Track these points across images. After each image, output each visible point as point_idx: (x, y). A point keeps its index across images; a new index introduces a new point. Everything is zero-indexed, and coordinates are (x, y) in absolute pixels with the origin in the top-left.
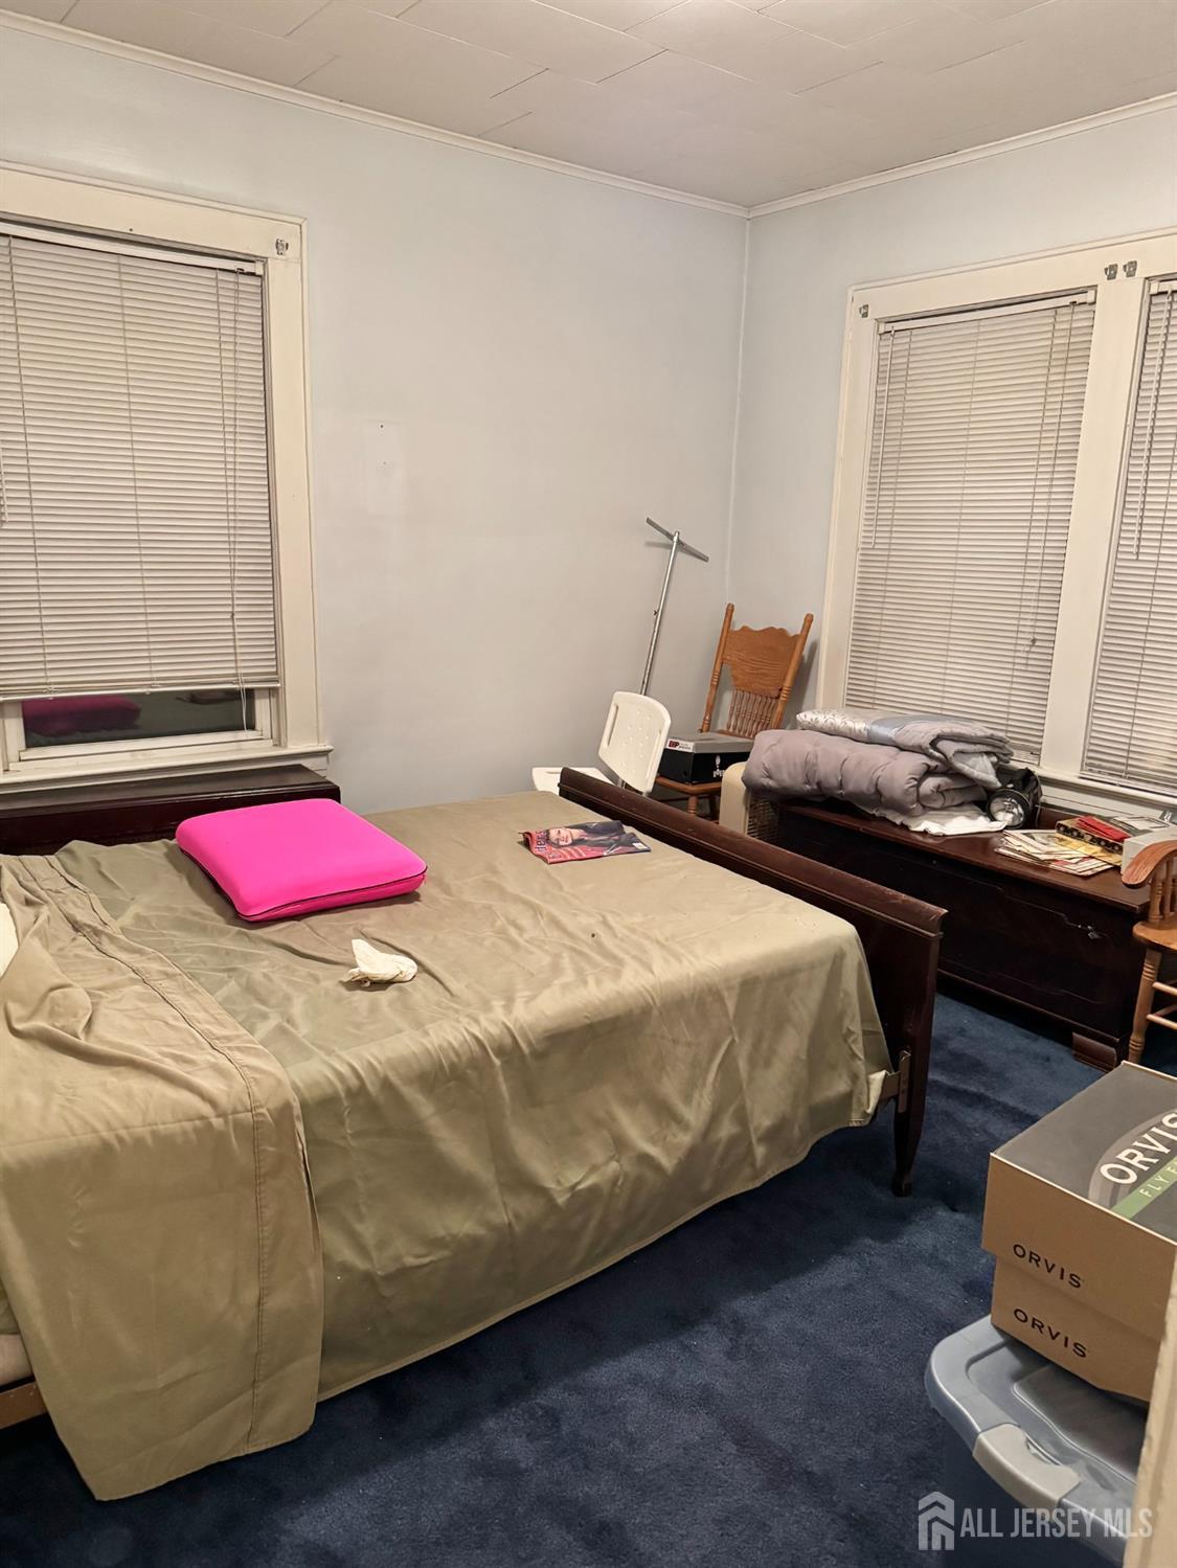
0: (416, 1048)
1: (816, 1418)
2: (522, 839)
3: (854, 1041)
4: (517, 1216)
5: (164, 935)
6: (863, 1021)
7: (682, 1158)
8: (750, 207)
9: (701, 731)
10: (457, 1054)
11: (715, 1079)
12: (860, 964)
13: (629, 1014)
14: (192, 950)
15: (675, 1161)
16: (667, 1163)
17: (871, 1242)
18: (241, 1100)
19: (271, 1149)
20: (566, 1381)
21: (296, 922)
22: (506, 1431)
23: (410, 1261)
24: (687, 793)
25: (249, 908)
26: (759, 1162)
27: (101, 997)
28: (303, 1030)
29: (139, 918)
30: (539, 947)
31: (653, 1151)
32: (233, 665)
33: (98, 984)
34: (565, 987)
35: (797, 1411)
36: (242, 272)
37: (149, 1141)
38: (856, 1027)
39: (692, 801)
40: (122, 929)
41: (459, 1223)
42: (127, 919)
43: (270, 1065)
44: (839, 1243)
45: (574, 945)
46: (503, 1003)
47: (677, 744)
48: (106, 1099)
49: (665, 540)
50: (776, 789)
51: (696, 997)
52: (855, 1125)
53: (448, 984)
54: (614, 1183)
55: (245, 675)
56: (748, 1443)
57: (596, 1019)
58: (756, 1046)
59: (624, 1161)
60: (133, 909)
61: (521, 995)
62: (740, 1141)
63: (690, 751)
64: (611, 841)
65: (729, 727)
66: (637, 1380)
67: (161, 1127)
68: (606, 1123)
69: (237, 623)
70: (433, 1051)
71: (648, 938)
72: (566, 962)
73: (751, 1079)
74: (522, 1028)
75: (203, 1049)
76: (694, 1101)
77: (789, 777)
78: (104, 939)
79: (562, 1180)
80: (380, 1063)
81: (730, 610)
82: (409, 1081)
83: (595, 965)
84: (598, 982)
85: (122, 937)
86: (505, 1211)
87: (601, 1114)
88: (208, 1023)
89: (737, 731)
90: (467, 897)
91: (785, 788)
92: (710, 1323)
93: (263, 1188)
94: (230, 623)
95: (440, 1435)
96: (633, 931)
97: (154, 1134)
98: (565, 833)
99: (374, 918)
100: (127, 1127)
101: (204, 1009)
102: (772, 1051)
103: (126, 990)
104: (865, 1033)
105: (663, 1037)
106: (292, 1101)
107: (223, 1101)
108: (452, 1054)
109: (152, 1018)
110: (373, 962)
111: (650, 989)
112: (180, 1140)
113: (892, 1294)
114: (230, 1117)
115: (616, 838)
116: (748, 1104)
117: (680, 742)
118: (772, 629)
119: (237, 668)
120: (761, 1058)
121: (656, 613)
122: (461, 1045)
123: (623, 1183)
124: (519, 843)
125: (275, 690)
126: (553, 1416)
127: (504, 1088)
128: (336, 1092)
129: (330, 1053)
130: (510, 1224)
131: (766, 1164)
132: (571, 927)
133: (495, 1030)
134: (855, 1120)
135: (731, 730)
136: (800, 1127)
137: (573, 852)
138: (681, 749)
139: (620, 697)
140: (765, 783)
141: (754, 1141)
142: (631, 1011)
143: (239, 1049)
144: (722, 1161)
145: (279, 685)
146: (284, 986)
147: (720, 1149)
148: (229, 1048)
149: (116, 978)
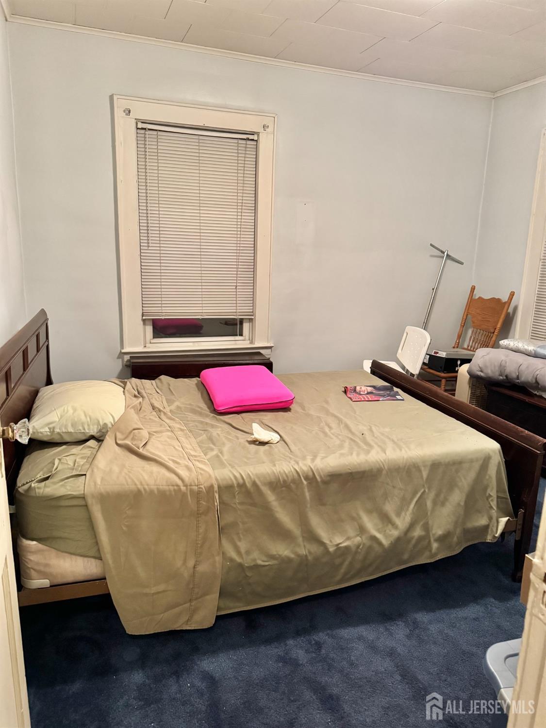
0: (269, 472)
1: (444, 674)
2: (344, 390)
3: (492, 500)
4: (310, 553)
5: (185, 415)
6: (497, 492)
7: (393, 542)
8: (495, 92)
9: (454, 348)
10: (287, 476)
11: (414, 508)
12: (499, 463)
13: (371, 471)
14: (194, 421)
15: (389, 542)
16: (386, 542)
17: (494, 600)
18: (194, 482)
19: (204, 503)
20: (328, 632)
21: (237, 415)
22: (297, 646)
23: (260, 562)
24: (441, 377)
25: (219, 406)
26: (434, 550)
27: (154, 435)
28: (225, 458)
29: (178, 407)
30: (336, 436)
31: (379, 536)
32: (235, 308)
33: (154, 430)
34: (342, 454)
35: (435, 669)
36: (248, 139)
37: (156, 492)
38: (493, 493)
39: (443, 381)
40: (170, 411)
41: (283, 550)
42: (173, 407)
43: (209, 469)
44: (476, 598)
45: (353, 438)
46: (311, 458)
47: (437, 353)
48: (142, 472)
49: (440, 254)
50: (485, 378)
51: (406, 468)
52: (489, 541)
53: (290, 447)
54: (358, 547)
55: (239, 312)
56: (406, 677)
57: (354, 471)
58: (437, 495)
59: (364, 537)
60: (177, 403)
61: (321, 455)
62: (425, 539)
63: (444, 356)
64: (386, 394)
65: (468, 347)
66: (360, 638)
67: (161, 487)
68: (355, 519)
69: (238, 290)
70: (276, 474)
71: (389, 439)
72: (347, 445)
73: (433, 510)
74: (317, 469)
75: (185, 459)
76: (401, 517)
77: (491, 372)
78: (162, 414)
79: (332, 541)
80: (253, 474)
81: (473, 289)
82: (265, 484)
83: (359, 446)
84: (358, 455)
85: (169, 413)
86: (304, 549)
87: (355, 515)
88: (191, 449)
89: (472, 349)
90: (312, 412)
91: (490, 378)
92: (402, 621)
93: (200, 519)
94: (235, 290)
95: (268, 641)
96: (383, 434)
97: (158, 489)
98: (363, 388)
99: (268, 417)
100: (148, 485)
101: (190, 445)
102: (446, 499)
103: (164, 434)
104: (498, 497)
105: (388, 484)
106: (214, 484)
107: (186, 479)
108: (284, 476)
109: (170, 445)
110: (260, 433)
111: (383, 461)
112: (168, 493)
113: (499, 627)
114: (189, 487)
115: (388, 393)
116: (430, 522)
117: (439, 352)
118: (494, 298)
119: (236, 309)
120: (440, 501)
121: (433, 289)
122: (289, 472)
123: (363, 547)
124: (343, 391)
125: (252, 319)
126: (319, 646)
127: (307, 495)
128: (233, 484)
129: (233, 467)
130: (306, 555)
131: (436, 552)
132: (353, 430)
133: (305, 468)
134: (489, 539)
135: (469, 348)
136: (457, 537)
137: (366, 397)
138: (439, 356)
139: (409, 329)
140: (479, 374)
141: (432, 540)
142: (372, 469)
143: (198, 461)
144: (415, 546)
145: (253, 317)
146: (224, 439)
147: (413, 542)
148: (195, 460)
149: (162, 429)
